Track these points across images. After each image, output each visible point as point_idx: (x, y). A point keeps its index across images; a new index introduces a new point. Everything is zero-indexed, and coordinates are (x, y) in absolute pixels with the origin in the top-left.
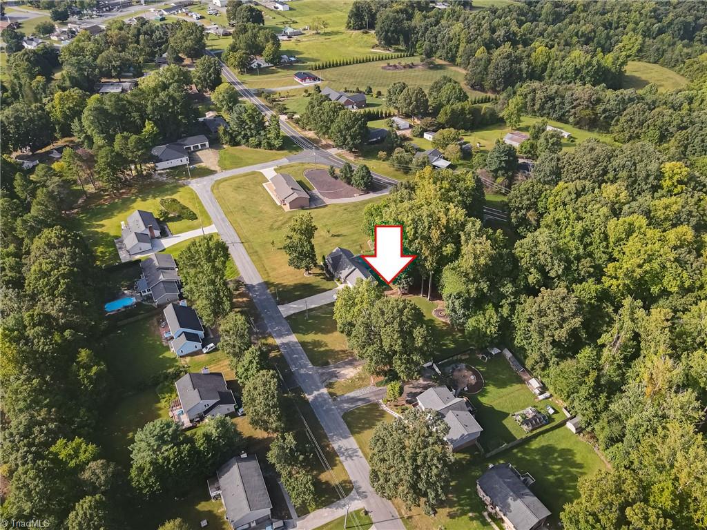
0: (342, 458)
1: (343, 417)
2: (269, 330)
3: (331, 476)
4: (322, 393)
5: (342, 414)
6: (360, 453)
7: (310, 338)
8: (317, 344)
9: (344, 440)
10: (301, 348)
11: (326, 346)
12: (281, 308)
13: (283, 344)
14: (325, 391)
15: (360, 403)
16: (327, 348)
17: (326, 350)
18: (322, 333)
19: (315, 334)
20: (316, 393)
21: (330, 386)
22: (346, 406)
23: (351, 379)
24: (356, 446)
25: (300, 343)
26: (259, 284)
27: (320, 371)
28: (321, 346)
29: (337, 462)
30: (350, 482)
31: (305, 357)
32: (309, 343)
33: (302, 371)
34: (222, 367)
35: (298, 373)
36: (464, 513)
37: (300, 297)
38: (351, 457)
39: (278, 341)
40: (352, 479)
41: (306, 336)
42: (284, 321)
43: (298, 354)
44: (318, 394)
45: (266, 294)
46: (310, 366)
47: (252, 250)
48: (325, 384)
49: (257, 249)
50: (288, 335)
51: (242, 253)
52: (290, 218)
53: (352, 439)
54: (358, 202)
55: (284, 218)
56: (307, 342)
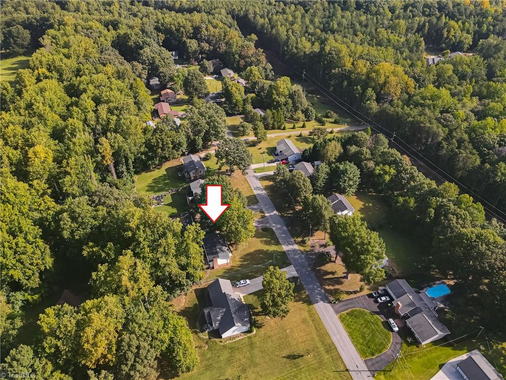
0: (262, 188)
1: (258, 202)
2: (303, 256)
3: (268, 183)
4: (268, 213)
6: (253, 188)
7: (273, 248)
8: (267, 243)
9: (259, 193)
10: (280, 240)
12: (294, 274)
13: (292, 245)
14: (266, 215)
16: (261, 239)
17: (262, 238)
18: (262, 250)
19: (268, 250)
20: (272, 214)
21: (263, 217)
22: (255, 207)
24: (254, 191)
25: (280, 244)
26: (317, 302)
27: (268, 225)
28: (265, 241)
30: (260, 180)
31: (277, 234)
32: (273, 245)
33: (279, 226)
35: (282, 225)
36: (215, 170)
38: (258, 187)
39: (296, 247)
41: (276, 250)
42: (292, 262)
43: (282, 237)
45: (309, 289)
46: (274, 228)
47: (333, 355)
48: (266, 218)
49: (328, 357)
50: (289, 251)
51: (343, 350)
53: (255, 193)
56: (275, 245)
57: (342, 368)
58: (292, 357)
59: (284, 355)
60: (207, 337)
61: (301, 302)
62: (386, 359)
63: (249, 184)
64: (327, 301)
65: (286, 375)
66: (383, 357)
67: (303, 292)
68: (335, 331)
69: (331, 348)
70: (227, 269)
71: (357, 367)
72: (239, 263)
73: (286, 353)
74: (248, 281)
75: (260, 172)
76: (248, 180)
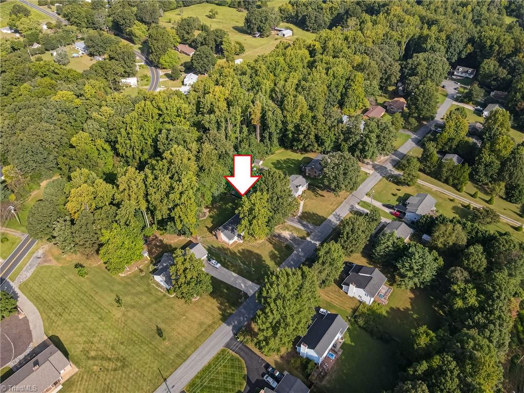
0: (342, 218)
4: (311, 239)
5: (317, 226)
6: (334, 213)
8: (273, 257)
9: (332, 220)
10: (283, 263)
11: (272, 251)
12: (251, 292)
14: (308, 239)
15: (305, 223)
16: (274, 250)
17: (276, 250)
18: (262, 257)
19: (265, 261)
20: (313, 242)
21: (303, 238)
22: (311, 227)
23: (291, 231)
24: (332, 215)
25: (280, 265)
27: (296, 246)
28: (274, 254)
30: (351, 212)
31: (290, 258)
33: (301, 254)
34: (331, 298)
35: (305, 255)
37: (229, 287)
38: (339, 216)
40: (349, 212)
41: (270, 266)
43: (289, 263)
44: (313, 240)
45: (239, 312)
46: (295, 252)
47: (177, 361)
49: (172, 358)
51: (186, 368)
52: (94, 358)
53: (329, 218)
54: (38, 309)
55: (94, 365)
56: (275, 262)
57: (165, 375)
58: (160, 332)
59: (159, 326)
60: (151, 270)
61: (221, 312)
63: (336, 209)
64: (234, 331)
65: (141, 336)
67: (233, 308)
68: (204, 353)
69: (183, 357)
70: (223, 248)
71: (172, 387)
72: (236, 251)
73: (162, 326)
74: (219, 265)
75: (362, 206)
76: (341, 205)
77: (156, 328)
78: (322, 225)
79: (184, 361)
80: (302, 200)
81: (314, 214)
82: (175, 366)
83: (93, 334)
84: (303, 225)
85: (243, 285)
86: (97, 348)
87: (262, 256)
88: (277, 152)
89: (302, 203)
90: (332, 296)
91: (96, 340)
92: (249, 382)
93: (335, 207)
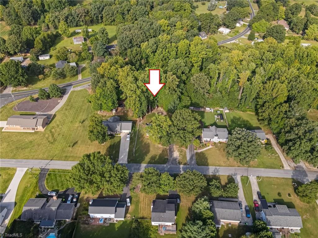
0: (217, 174)
3: (224, 181)
5: (196, 165)
6: (218, 167)
8: (153, 158)
9: (210, 170)
10: (152, 164)
11: (156, 155)
12: (120, 162)
14: (181, 166)
15: (194, 158)
17: (159, 156)
18: (148, 153)
19: (146, 156)
20: (181, 170)
21: (180, 163)
22: (193, 162)
23: (180, 155)
24: (214, 167)
25: (148, 164)
27: (170, 163)
28: (155, 157)
29: (218, 176)
30: (229, 176)
31: (159, 165)
34: (143, 200)
37: (118, 152)
38: (218, 171)
39: (141, 172)
40: (227, 175)
41: (145, 160)
42: (130, 164)
44: (183, 169)
46: (165, 165)
47: (63, 158)
48: (178, 164)
49: (64, 155)
50: (140, 166)
51: (61, 163)
52: (51, 132)
53: (210, 167)
54: (65, 103)
55: (48, 134)
56: (150, 161)
57: (54, 158)
58: (75, 143)
62: (42, 179)
63: (223, 166)
65: (70, 139)
66: (44, 179)
69: (66, 158)
70: (143, 135)
71: (49, 165)
72: (145, 141)
73: (79, 142)
74: (128, 139)
75: (242, 180)
76: (230, 167)
77: (77, 141)
78: (200, 166)
79: (64, 161)
80: (212, 146)
81: (206, 158)
82: (60, 159)
83: (63, 125)
84: (191, 158)
85: (123, 156)
86: (57, 130)
87: (150, 153)
88: (248, 112)
89: (211, 147)
90: (146, 201)
91: (60, 127)
92: (66, 191)
93: (224, 165)
